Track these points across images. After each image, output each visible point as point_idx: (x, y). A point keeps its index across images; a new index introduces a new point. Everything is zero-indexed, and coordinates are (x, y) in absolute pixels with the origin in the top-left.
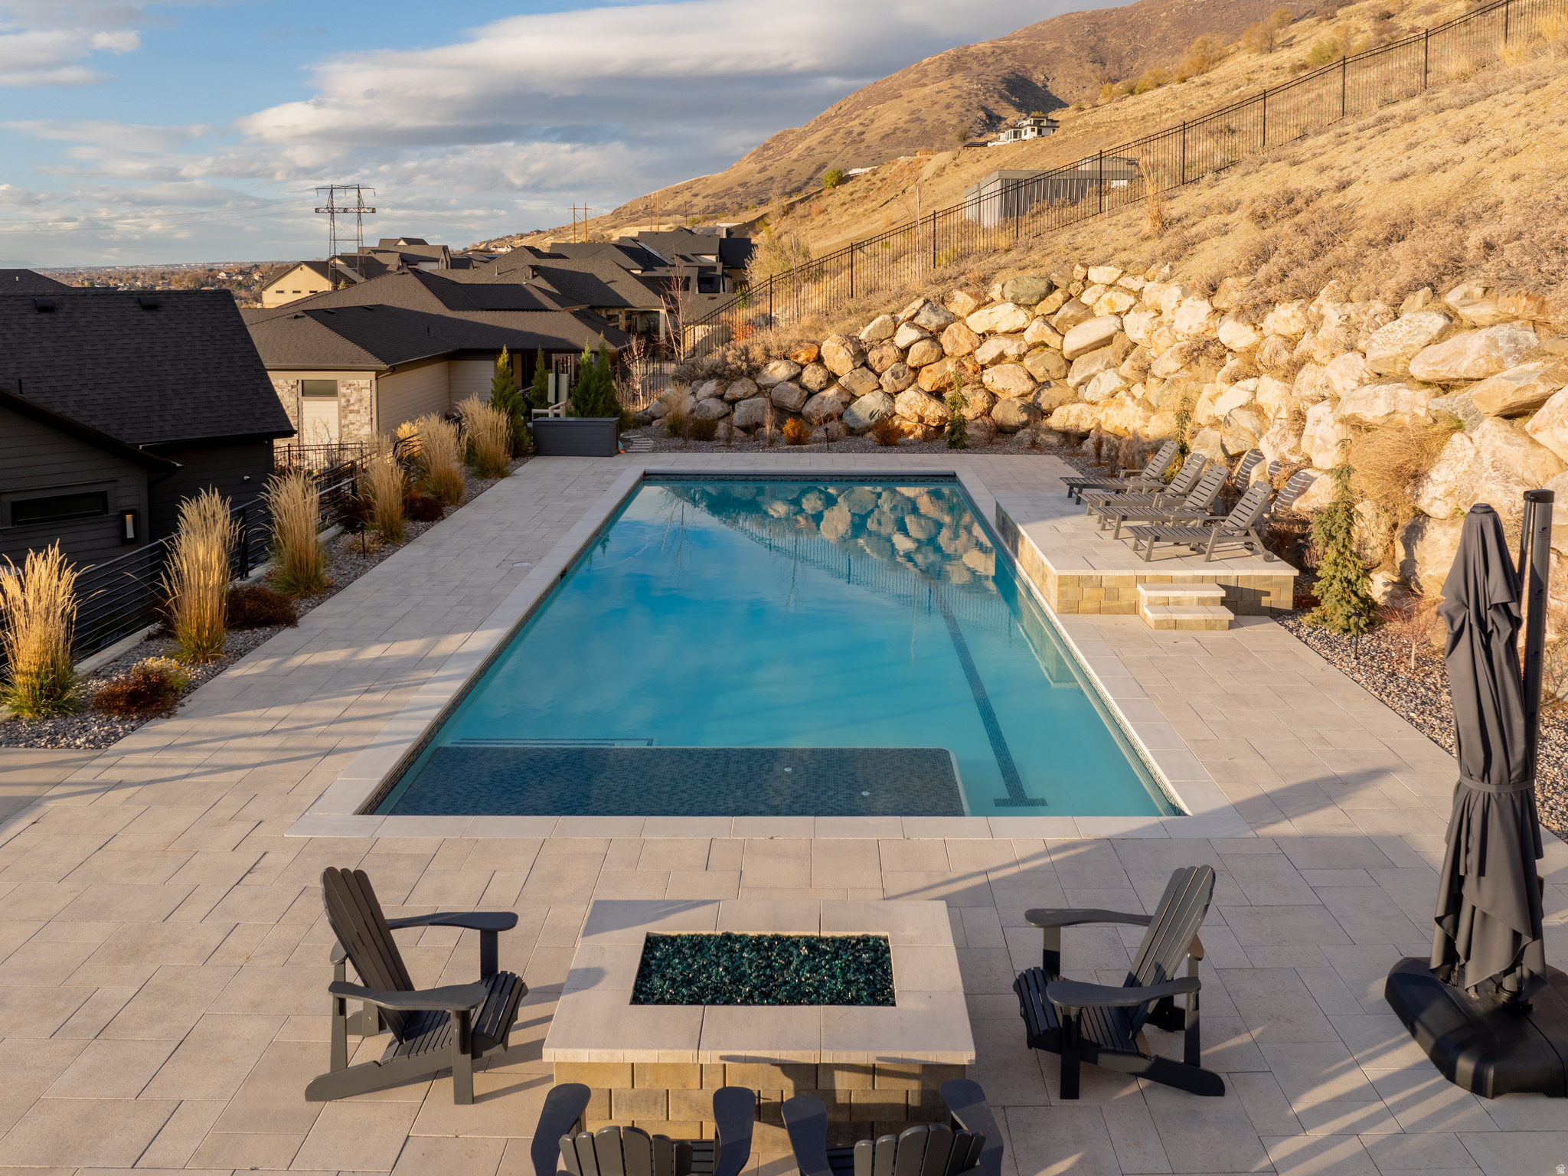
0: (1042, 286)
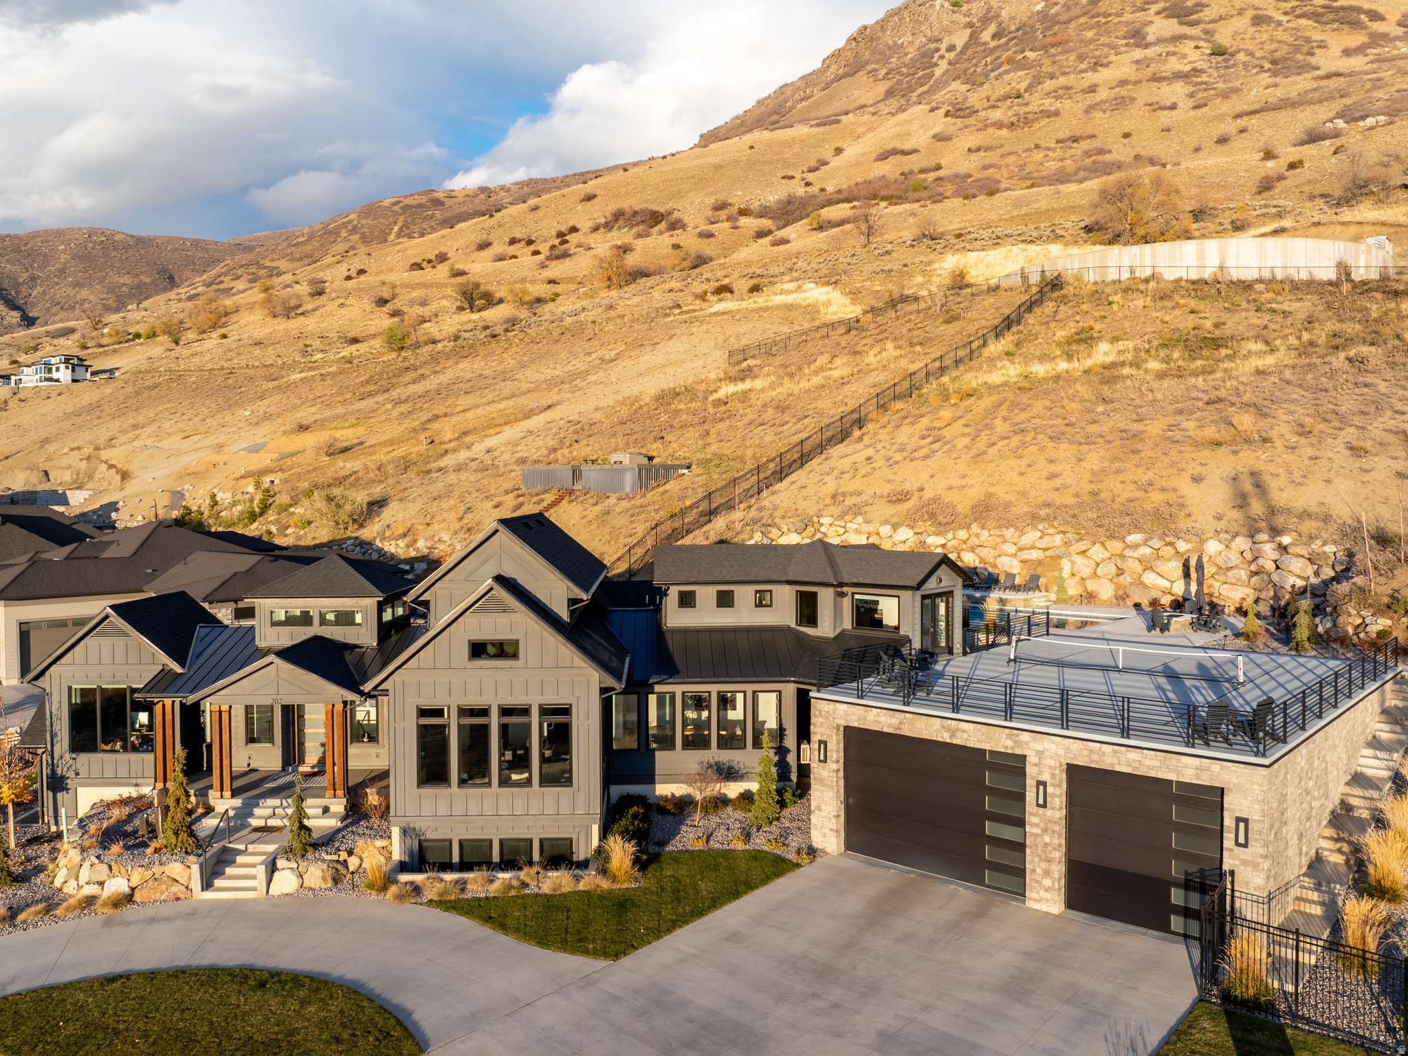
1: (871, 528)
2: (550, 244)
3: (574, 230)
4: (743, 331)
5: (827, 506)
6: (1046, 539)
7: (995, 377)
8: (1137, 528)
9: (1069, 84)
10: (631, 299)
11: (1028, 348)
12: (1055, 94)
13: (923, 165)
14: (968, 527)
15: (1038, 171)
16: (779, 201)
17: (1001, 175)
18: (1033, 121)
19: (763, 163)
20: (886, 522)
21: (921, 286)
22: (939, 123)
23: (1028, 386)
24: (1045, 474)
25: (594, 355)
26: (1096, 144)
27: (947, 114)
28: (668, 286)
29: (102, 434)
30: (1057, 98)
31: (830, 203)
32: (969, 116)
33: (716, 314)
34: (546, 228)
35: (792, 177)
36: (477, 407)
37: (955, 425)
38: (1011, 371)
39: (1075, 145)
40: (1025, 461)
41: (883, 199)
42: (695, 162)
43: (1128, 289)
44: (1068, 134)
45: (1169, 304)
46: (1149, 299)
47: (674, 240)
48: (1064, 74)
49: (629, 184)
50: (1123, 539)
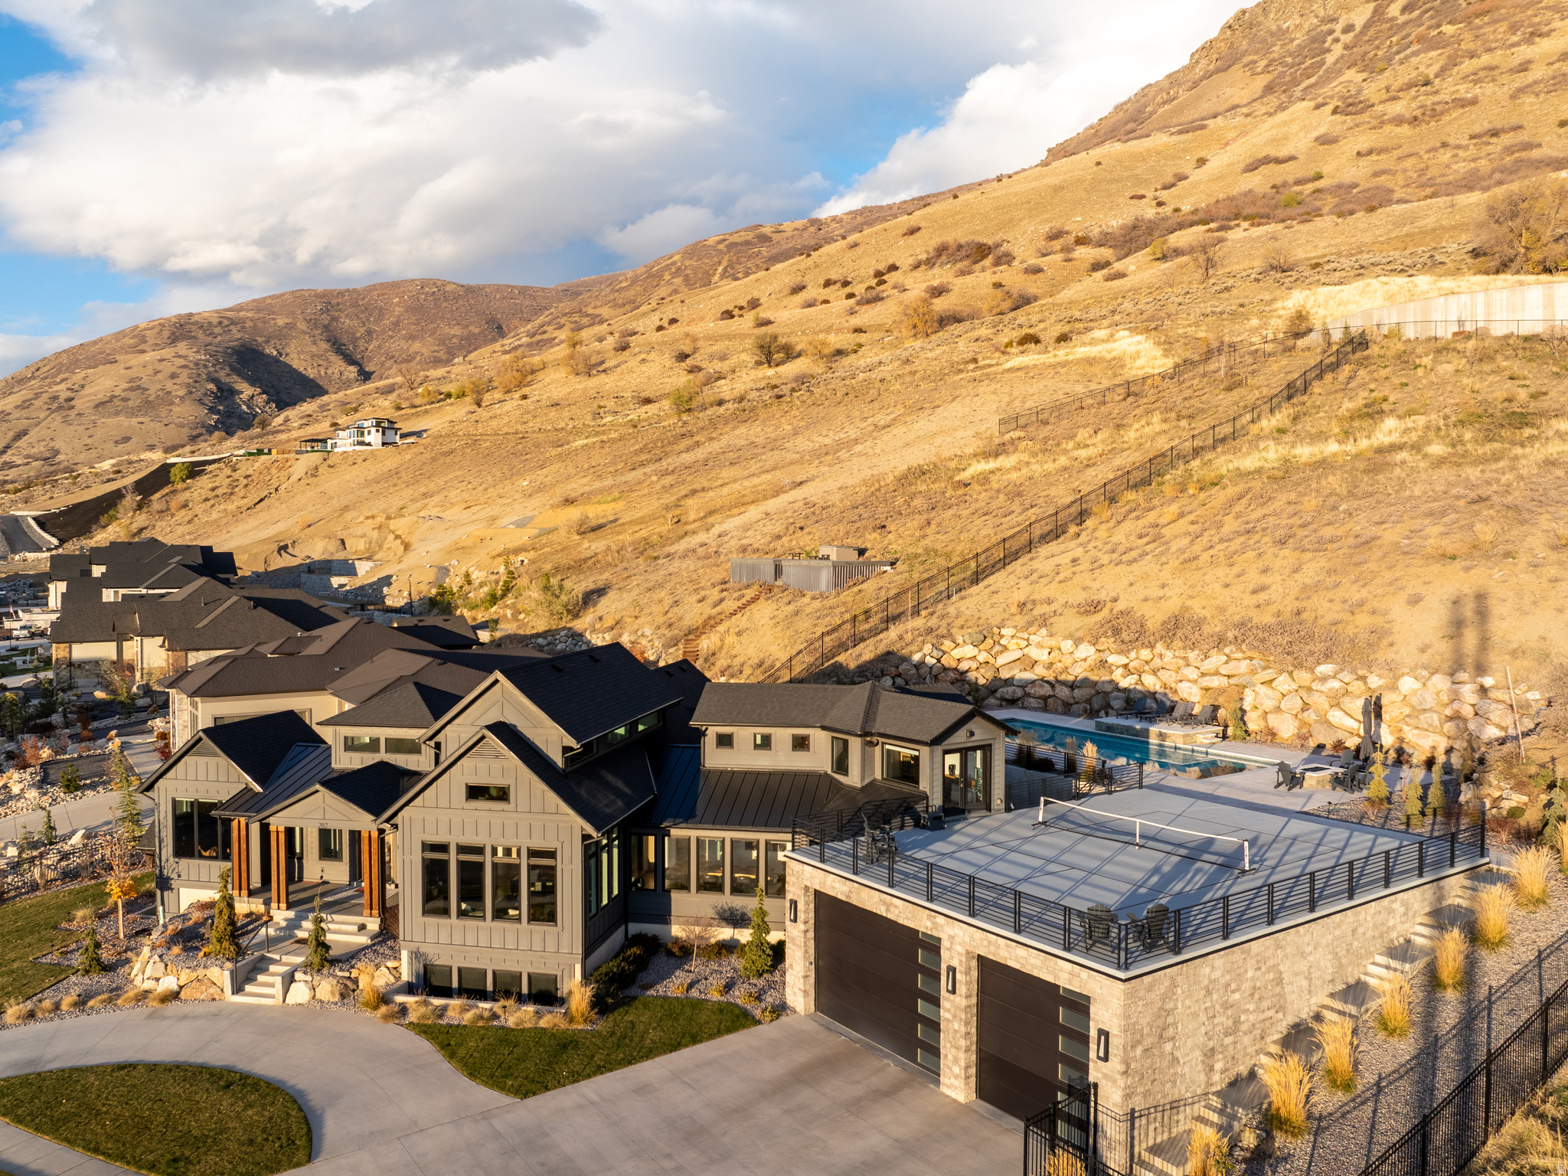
0: (981, 638)
1: (1052, 642)
2: (866, 285)
3: (893, 268)
4: (1031, 391)
5: (1012, 615)
6: (1232, 664)
7: (1249, 463)
8: (1328, 656)
9: (1494, 63)
10: (934, 351)
11: (1307, 425)
12: (1474, 78)
13: (1300, 175)
14: (1152, 646)
15: (1443, 175)
16: (1123, 227)
17: (1395, 184)
18: (1442, 113)
19: (1111, 181)
20: (1070, 636)
21: (1253, 331)
22: (1325, 122)
23: (1285, 474)
24: (1251, 587)
25: (870, 421)
26: (1522, 137)
27: (1335, 112)
28: (976, 334)
29: (396, 502)
30: (1475, 82)
31: (1181, 226)
32: (1362, 112)
33: (1010, 370)
34: (862, 268)
35: (1143, 197)
36: (735, 481)
37: (1181, 521)
38: (1271, 454)
39: (1494, 140)
40: (1236, 570)
41: (1245, 219)
42: (1033, 185)
43: (1441, 349)
44: (1486, 126)
45: (1487, 367)
46: (1464, 361)
47: (996, 279)
48: (1489, 50)
49: (956, 214)
50: (1312, 670)
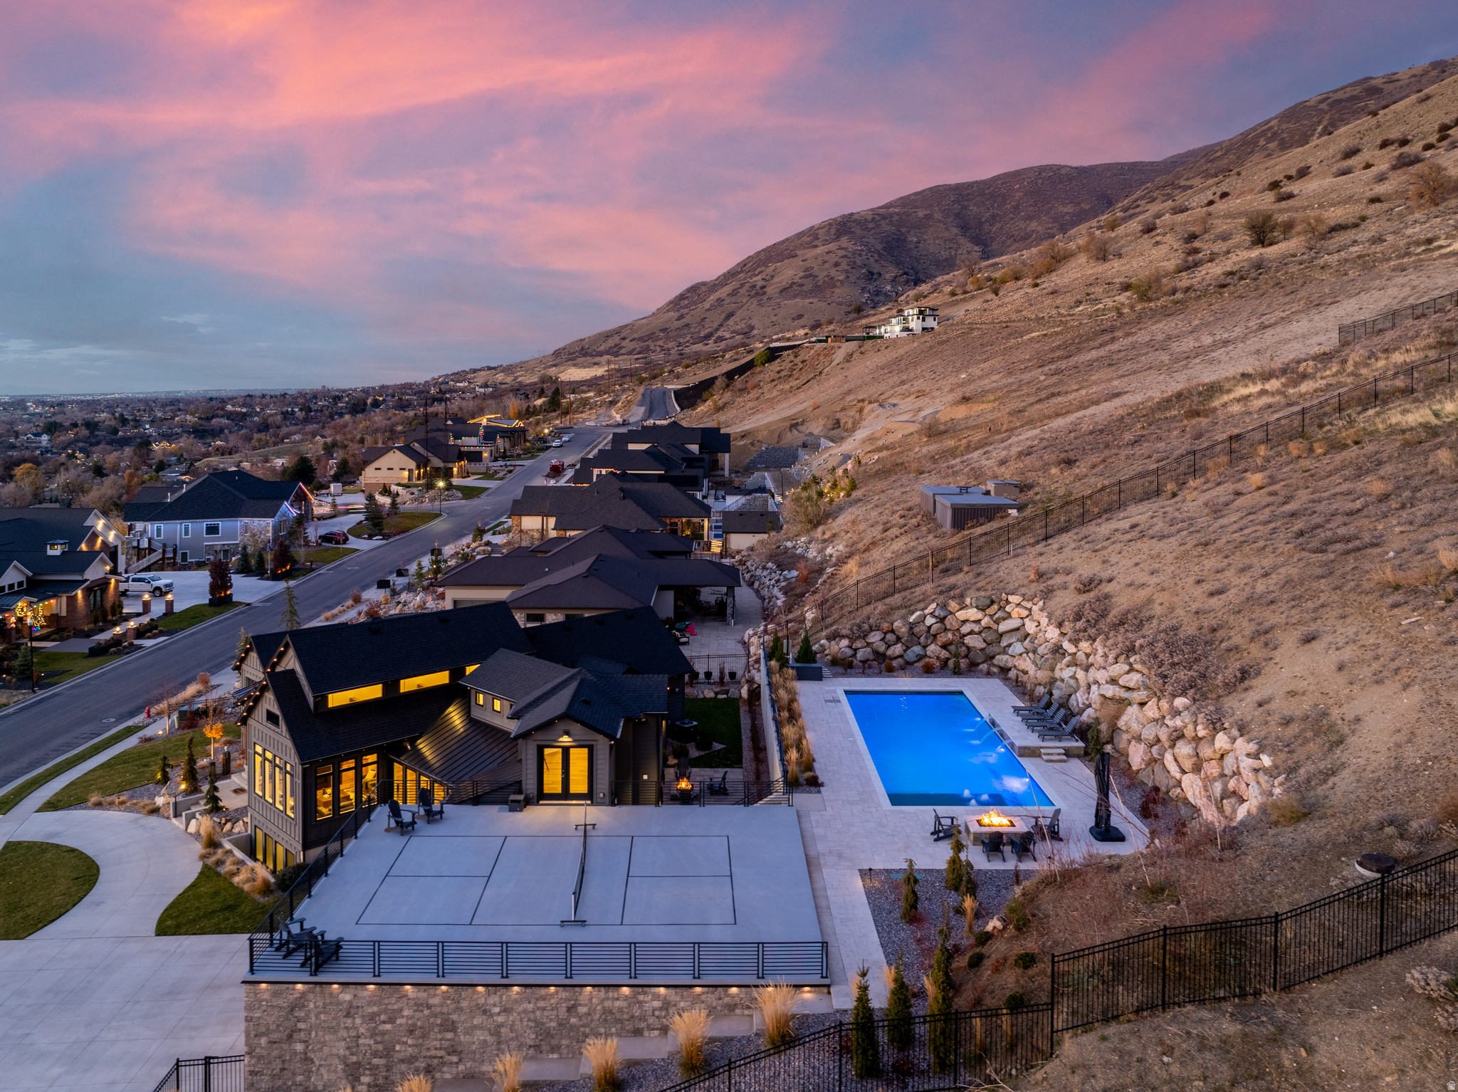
0: (988, 602)
5: (1028, 582)
6: (1130, 675)
25: (1264, 318)
29: (882, 388)
50: (1171, 701)
